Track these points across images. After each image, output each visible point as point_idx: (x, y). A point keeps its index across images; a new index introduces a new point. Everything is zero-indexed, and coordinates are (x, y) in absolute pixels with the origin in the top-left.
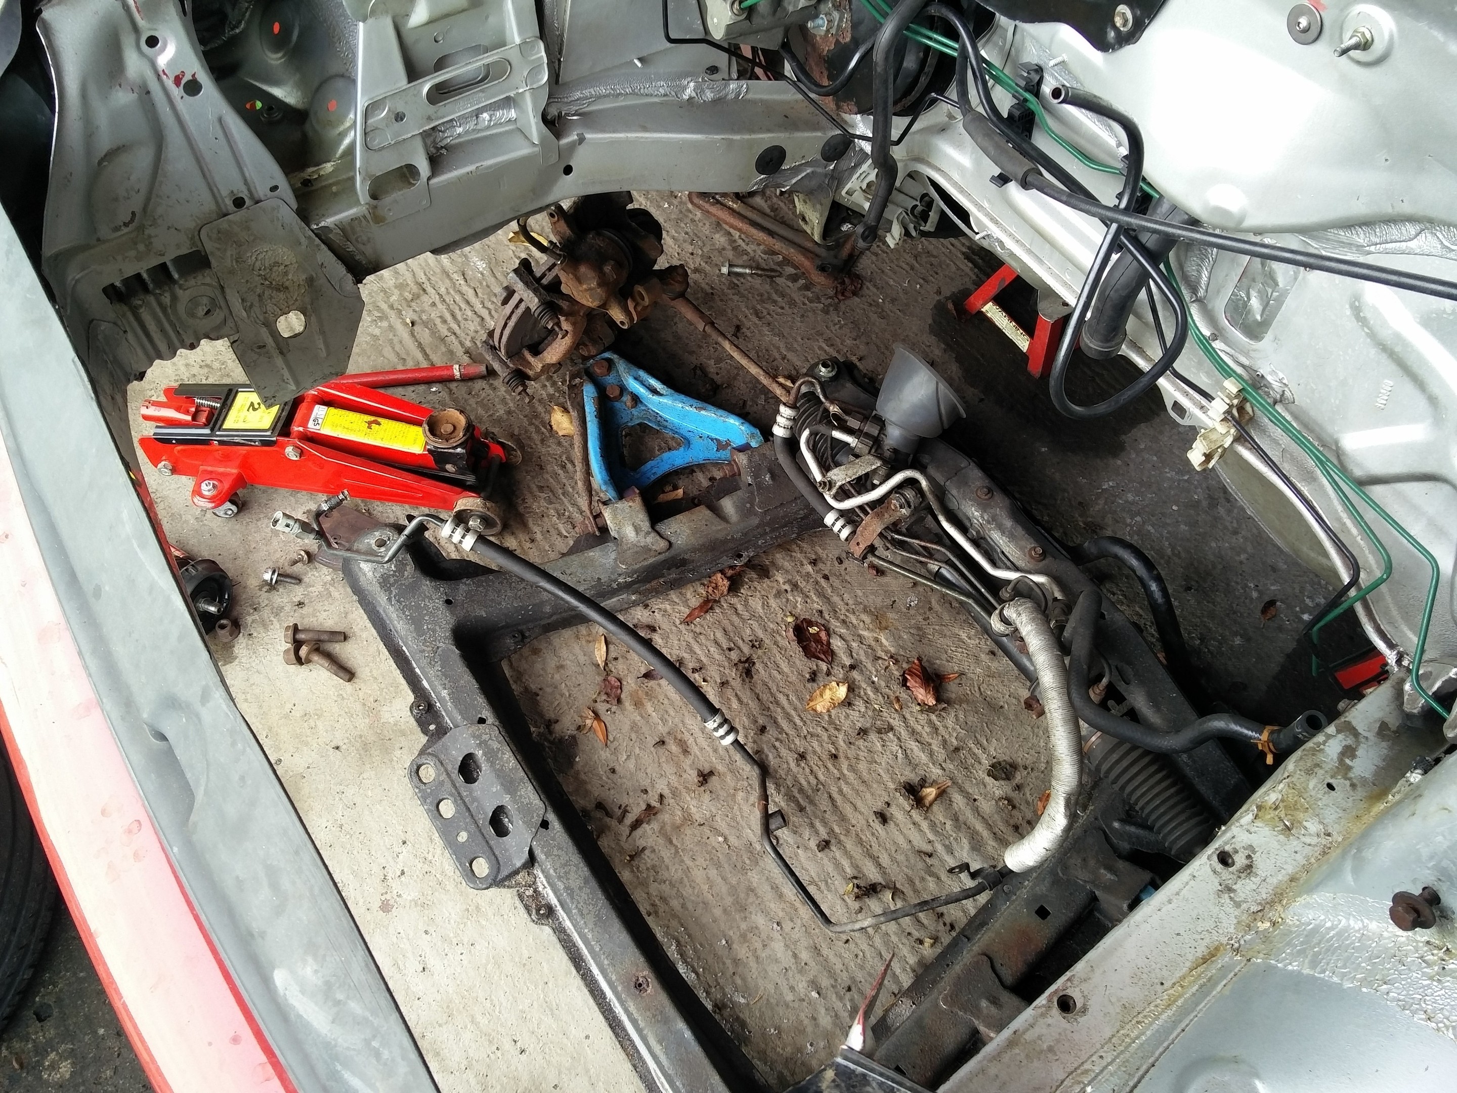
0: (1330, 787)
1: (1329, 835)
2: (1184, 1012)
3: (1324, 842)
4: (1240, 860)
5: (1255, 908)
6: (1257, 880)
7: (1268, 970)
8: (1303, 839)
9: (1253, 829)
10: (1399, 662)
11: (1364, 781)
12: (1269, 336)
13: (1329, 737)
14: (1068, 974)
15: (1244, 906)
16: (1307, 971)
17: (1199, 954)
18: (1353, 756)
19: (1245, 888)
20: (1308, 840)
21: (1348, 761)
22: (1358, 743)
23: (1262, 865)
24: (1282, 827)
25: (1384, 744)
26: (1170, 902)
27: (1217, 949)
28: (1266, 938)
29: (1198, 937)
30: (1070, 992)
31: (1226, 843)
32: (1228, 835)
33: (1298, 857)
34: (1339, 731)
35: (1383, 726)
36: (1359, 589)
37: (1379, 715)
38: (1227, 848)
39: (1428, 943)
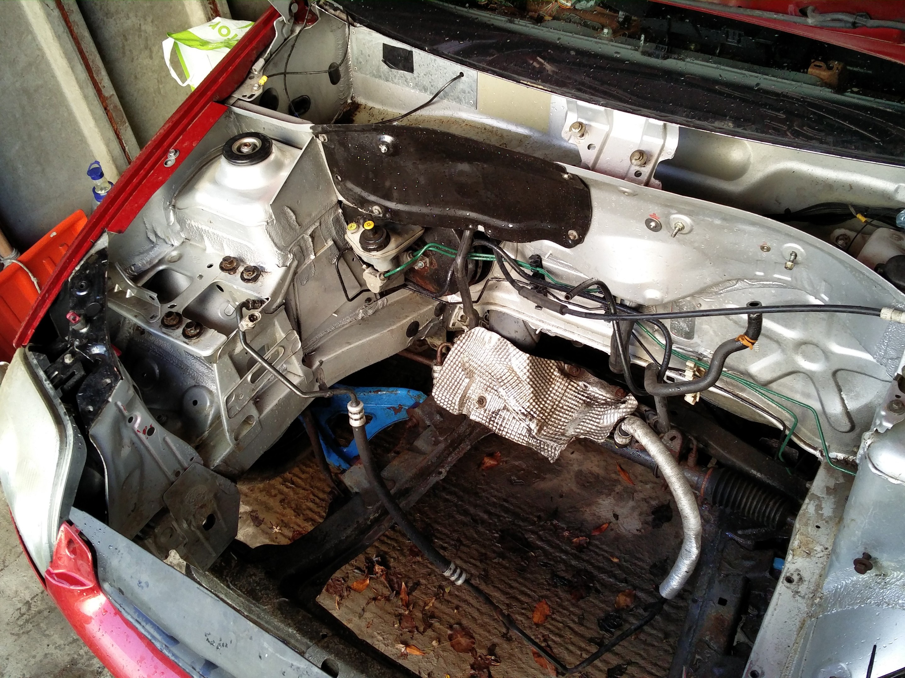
0: (818, 527)
1: (827, 549)
2: (802, 652)
3: (826, 553)
4: (795, 578)
5: (811, 596)
6: (806, 583)
7: (825, 617)
8: (817, 556)
9: (795, 561)
10: (822, 455)
11: (830, 518)
12: (696, 336)
13: (808, 504)
14: (749, 661)
15: (806, 597)
16: (839, 610)
17: (798, 627)
18: (821, 509)
19: (803, 588)
20: (819, 555)
21: (820, 512)
22: (820, 501)
23: (806, 575)
24: (806, 555)
25: (831, 497)
26: (775, 609)
27: (804, 621)
28: (820, 605)
29: (793, 619)
30: (753, 669)
31: (786, 573)
32: (786, 569)
33: (819, 565)
34: (810, 500)
35: (828, 488)
36: (789, 429)
37: (823, 484)
38: (788, 575)
39: (876, 575)
